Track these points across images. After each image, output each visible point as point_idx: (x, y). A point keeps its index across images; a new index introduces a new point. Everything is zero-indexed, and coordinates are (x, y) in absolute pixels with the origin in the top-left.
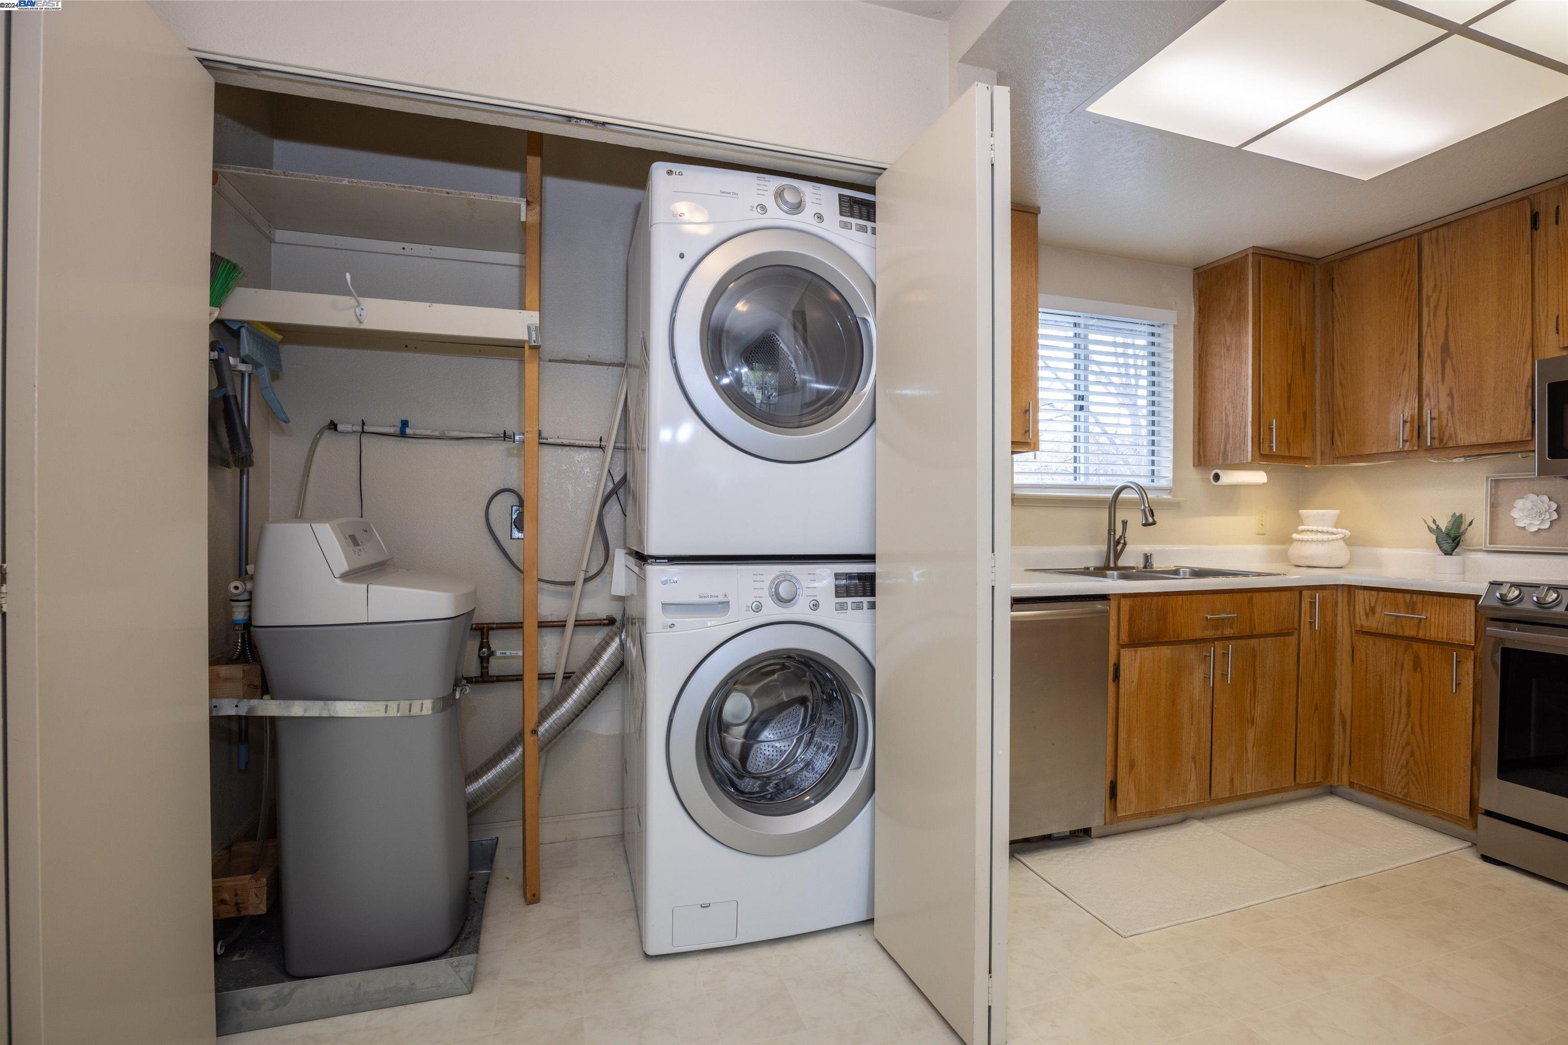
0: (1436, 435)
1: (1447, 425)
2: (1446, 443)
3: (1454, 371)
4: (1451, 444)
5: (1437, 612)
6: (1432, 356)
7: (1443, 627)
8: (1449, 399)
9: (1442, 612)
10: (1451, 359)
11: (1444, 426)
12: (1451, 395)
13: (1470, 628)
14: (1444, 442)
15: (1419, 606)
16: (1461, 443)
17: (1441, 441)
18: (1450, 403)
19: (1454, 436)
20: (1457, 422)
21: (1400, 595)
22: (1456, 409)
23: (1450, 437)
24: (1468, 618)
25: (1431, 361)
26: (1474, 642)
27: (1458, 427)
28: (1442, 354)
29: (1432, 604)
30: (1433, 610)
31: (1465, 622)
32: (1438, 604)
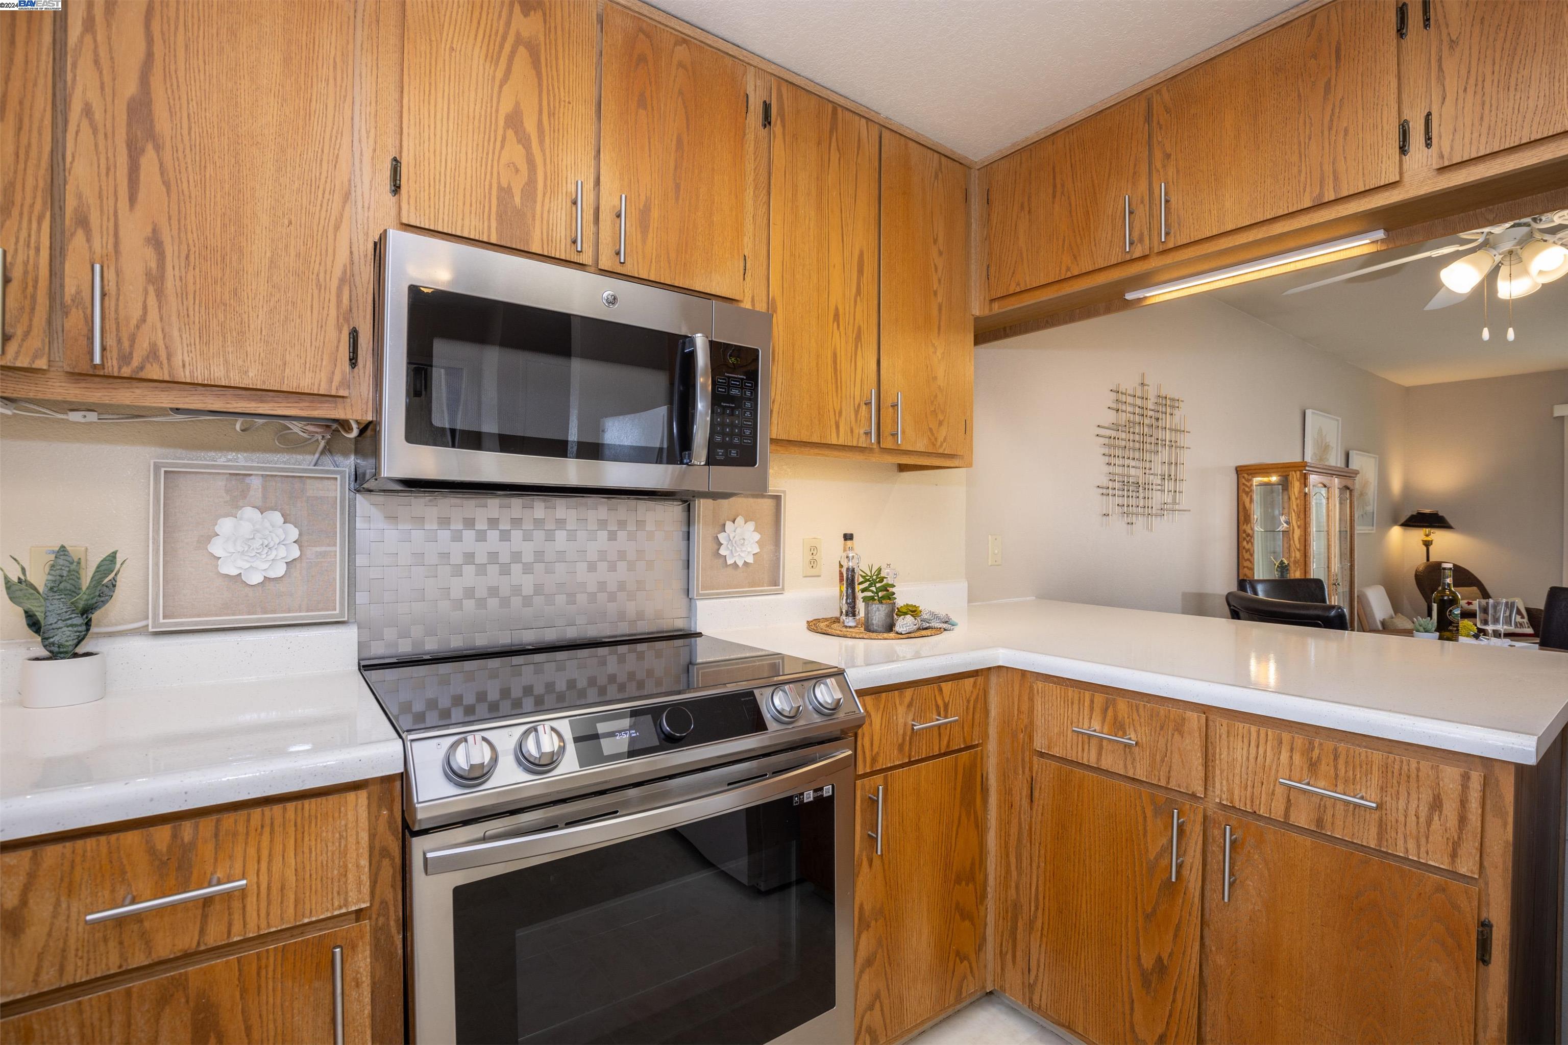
0: (111, 342)
1: (143, 319)
2: (142, 368)
3: (167, 184)
4: (153, 372)
5: (265, 853)
6: (98, 116)
7: (283, 888)
8: (150, 253)
9: (278, 848)
10: (158, 148)
11: (134, 322)
12: (155, 241)
13: (358, 866)
14: (136, 362)
15: (207, 850)
16: (184, 375)
17: (125, 358)
18: (153, 265)
19: (163, 354)
20: (174, 318)
21: (132, 838)
22: (170, 284)
23: (153, 354)
24: (352, 840)
25: (95, 131)
26: (367, 898)
27: (176, 334)
28: (129, 125)
29: (247, 834)
30: (252, 851)
31: (344, 854)
32: (267, 829)
